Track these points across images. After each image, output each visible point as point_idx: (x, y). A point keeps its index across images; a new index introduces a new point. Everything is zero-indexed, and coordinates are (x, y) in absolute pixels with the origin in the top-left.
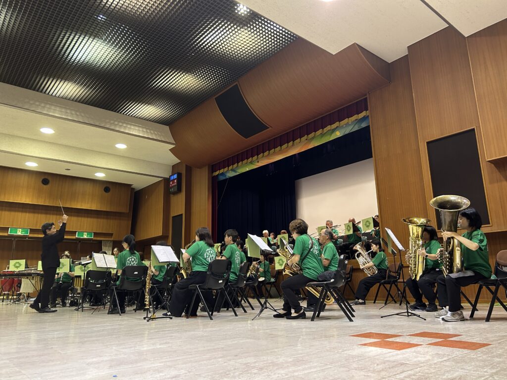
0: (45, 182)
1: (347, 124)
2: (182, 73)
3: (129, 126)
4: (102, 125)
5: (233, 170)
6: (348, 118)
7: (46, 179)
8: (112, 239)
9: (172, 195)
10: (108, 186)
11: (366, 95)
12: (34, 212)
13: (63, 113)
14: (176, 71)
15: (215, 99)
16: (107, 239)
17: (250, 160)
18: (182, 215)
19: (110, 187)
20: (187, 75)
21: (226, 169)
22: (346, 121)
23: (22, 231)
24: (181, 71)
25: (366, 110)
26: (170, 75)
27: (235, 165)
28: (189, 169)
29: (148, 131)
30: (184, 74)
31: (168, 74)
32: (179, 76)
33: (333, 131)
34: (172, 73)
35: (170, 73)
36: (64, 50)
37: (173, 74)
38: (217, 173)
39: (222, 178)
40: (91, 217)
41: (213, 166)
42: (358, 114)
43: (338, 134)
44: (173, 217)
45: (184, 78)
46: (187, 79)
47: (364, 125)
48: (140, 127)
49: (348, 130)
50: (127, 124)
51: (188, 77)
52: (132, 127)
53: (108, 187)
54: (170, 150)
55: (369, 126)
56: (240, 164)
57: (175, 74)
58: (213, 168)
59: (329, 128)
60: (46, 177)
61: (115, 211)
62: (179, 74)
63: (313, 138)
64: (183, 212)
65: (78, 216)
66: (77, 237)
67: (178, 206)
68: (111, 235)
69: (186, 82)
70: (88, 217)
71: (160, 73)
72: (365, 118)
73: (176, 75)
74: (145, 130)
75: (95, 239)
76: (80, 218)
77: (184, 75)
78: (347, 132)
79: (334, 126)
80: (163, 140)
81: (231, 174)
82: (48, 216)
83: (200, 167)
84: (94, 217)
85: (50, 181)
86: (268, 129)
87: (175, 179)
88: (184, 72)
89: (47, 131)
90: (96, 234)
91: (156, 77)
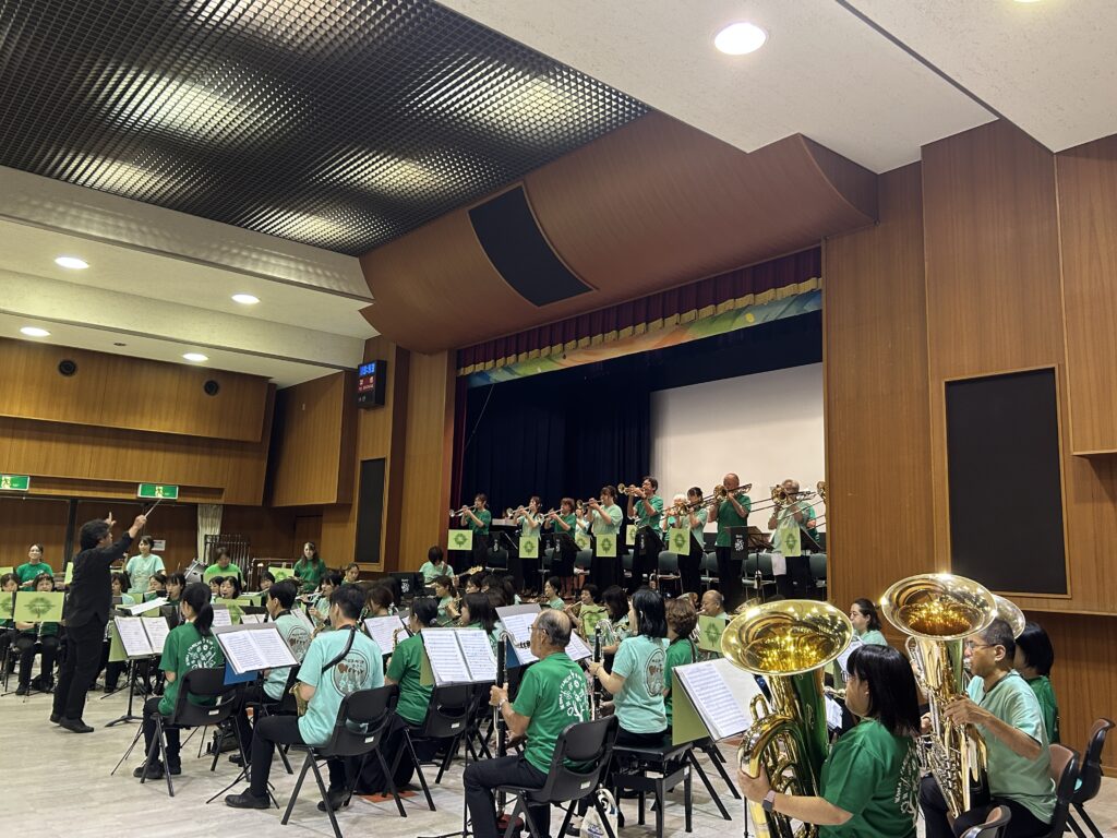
0: (67, 368)
1: (773, 303)
2: (392, 159)
3: (264, 258)
4: (202, 256)
5: (506, 368)
6: (776, 288)
7: (68, 361)
8: (222, 501)
9: (362, 411)
10: (214, 379)
11: (820, 241)
12: (41, 439)
13: (110, 228)
14: (377, 154)
15: (470, 212)
16: (210, 501)
17: (546, 350)
18: (384, 460)
19: (220, 382)
20: (404, 162)
21: (490, 364)
22: (769, 294)
23: (12, 481)
24: (389, 154)
25: (818, 275)
26: (363, 160)
27: (512, 359)
28: (404, 356)
29: (310, 269)
30: (397, 159)
31: (359, 159)
32: (384, 163)
33: (739, 312)
34: (367, 157)
35: (363, 156)
36: (112, 100)
37: (370, 159)
38: (469, 370)
39: (479, 382)
40: (173, 451)
41: (459, 352)
42: (798, 282)
43: (751, 320)
44: (363, 462)
45: (395, 167)
46: (403, 169)
47: (810, 308)
48: (291, 259)
49: (773, 315)
50: (261, 253)
51: (407, 167)
52: (273, 261)
53: (214, 381)
54: (360, 311)
55: (821, 311)
56: (522, 356)
57: (374, 160)
58: (461, 356)
59: (729, 304)
60: (69, 357)
61: (229, 437)
62: (385, 160)
63: (691, 323)
64: (387, 455)
65: (142, 448)
66: (139, 495)
67: (376, 440)
68: (220, 491)
69: (401, 176)
70: (165, 450)
71: (341, 156)
72: (813, 294)
73: (377, 161)
74: (301, 267)
75: (183, 500)
76: (147, 454)
77: (396, 163)
78: (771, 318)
79: (742, 302)
80: (345, 290)
81: (501, 376)
82: (74, 447)
83: (432, 351)
84: (179, 451)
85: (79, 366)
86: (590, 293)
87: (371, 375)
88: (396, 157)
89: (72, 263)
90: (184, 490)
91: (330, 163)
